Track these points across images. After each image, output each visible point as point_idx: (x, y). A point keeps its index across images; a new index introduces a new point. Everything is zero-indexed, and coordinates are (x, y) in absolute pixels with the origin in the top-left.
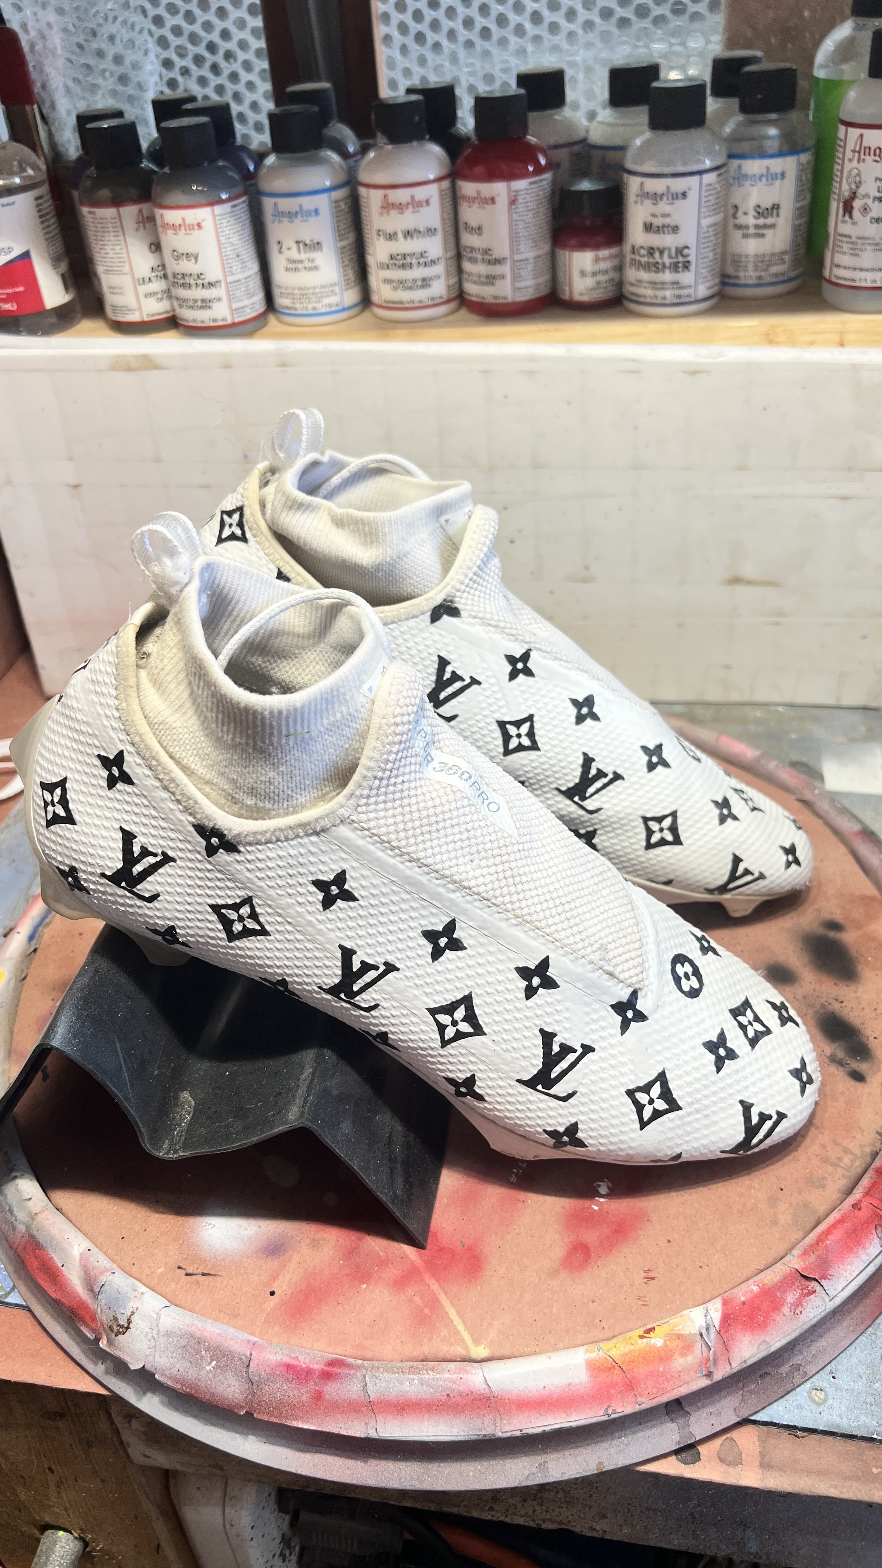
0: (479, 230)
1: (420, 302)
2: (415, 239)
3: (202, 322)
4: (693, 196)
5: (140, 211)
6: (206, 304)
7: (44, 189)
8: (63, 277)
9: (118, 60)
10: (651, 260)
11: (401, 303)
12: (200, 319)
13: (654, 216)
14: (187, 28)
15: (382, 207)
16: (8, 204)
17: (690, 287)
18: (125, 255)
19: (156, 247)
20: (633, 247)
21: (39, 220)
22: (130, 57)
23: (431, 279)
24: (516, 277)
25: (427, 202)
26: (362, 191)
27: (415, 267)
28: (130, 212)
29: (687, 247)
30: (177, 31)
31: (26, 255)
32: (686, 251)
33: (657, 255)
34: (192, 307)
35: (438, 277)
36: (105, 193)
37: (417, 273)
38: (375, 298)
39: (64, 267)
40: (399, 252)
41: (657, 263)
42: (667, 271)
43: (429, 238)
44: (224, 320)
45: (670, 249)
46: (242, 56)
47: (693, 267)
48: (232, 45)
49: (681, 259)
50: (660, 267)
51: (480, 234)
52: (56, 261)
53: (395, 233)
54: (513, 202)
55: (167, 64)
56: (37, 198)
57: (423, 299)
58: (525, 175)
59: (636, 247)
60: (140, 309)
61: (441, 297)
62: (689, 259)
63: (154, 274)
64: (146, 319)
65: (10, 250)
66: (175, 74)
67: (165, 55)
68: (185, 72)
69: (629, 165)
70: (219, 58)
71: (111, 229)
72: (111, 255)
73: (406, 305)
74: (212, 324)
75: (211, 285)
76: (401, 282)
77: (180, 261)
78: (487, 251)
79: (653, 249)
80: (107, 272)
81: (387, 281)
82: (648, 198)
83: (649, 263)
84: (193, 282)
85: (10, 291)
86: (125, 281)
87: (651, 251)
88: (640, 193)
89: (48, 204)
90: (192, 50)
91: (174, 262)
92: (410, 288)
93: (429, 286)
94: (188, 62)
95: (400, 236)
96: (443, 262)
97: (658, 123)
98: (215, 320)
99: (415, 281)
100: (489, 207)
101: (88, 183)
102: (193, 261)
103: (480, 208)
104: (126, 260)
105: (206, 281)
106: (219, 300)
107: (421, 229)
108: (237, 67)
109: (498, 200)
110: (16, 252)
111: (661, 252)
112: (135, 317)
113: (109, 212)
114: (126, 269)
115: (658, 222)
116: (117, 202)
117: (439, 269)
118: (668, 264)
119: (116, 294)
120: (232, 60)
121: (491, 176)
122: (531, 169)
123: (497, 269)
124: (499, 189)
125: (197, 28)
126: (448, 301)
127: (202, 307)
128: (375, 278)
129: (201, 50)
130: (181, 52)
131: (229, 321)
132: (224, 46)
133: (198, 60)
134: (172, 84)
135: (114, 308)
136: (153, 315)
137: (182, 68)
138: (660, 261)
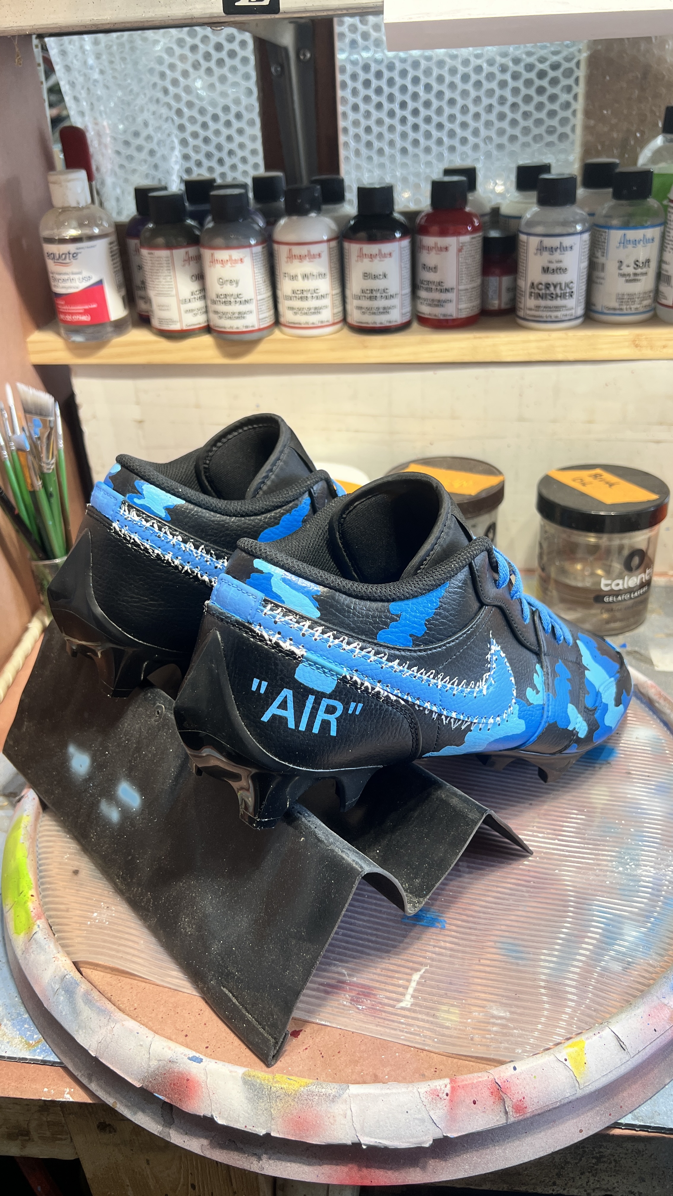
0: (435, 269)
1: (313, 323)
2: (310, 280)
3: (237, 328)
4: (576, 248)
5: (187, 253)
6: (241, 315)
7: (113, 238)
8: (123, 299)
9: (152, 153)
10: (548, 292)
11: (300, 324)
12: (235, 327)
13: (550, 262)
14: (202, 133)
15: (287, 258)
16: (92, 247)
17: (572, 309)
18: (173, 283)
19: (200, 277)
20: (533, 284)
21: (111, 258)
22: (160, 152)
23: (321, 308)
24: (459, 301)
25: (319, 255)
26: (276, 246)
27: (309, 299)
28: (180, 253)
29: (572, 282)
30: (195, 135)
31: (100, 282)
32: (571, 285)
33: (552, 288)
34: (230, 318)
35: (326, 307)
36: (160, 240)
37: (313, 303)
38: (282, 320)
39: (123, 292)
40: (299, 289)
41: (552, 294)
42: (559, 299)
43: (320, 280)
44: (253, 326)
45: (560, 284)
46: (240, 153)
47: (575, 296)
48: (234, 146)
49: (568, 290)
50: (554, 296)
51: (436, 272)
52: (119, 287)
53: (296, 276)
54: (460, 250)
55: (186, 157)
56: (111, 243)
57: (315, 321)
58: (467, 233)
59: (535, 284)
60: (181, 321)
61: (327, 321)
62: (573, 290)
63: (192, 297)
64: (185, 328)
65: (90, 278)
66: (191, 164)
67: (185, 151)
68: (199, 164)
69: (523, 228)
70: (224, 155)
71: (165, 265)
72: (163, 283)
73: (303, 326)
74: (245, 330)
75: (246, 302)
76: (299, 309)
77: (224, 286)
78: (440, 283)
79: (549, 284)
80: (158, 295)
81: (291, 308)
82: (546, 250)
83: (546, 294)
84: (232, 300)
85: (87, 307)
86: (172, 302)
87: (547, 286)
88: (539, 248)
89: (115, 247)
90: (205, 148)
91: (219, 286)
92: (306, 314)
93: (320, 313)
94: (201, 157)
95: (300, 278)
96: (329, 297)
97: (543, 202)
98: (247, 327)
99: (309, 309)
100: (444, 253)
101: (148, 234)
102: (235, 285)
103: (436, 254)
104: (173, 286)
105: (243, 299)
106: (251, 312)
107: (315, 274)
108: (236, 160)
109: (450, 249)
110: (94, 280)
111: (555, 286)
112: (176, 327)
113: (164, 253)
114: (174, 292)
115: (553, 266)
116: (169, 246)
117: (327, 302)
118: (559, 295)
119: (164, 310)
120: (233, 157)
121: (443, 233)
122: (469, 229)
123: (444, 296)
124: (451, 241)
125: (210, 134)
126: (334, 324)
127: (238, 318)
128: (283, 305)
129: (211, 148)
130: (196, 149)
131: (256, 328)
132: (227, 146)
133: (209, 156)
134: (188, 171)
135: (161, 320)
136: (190, 326)
137: (196, 161)
138: (554, 293)
